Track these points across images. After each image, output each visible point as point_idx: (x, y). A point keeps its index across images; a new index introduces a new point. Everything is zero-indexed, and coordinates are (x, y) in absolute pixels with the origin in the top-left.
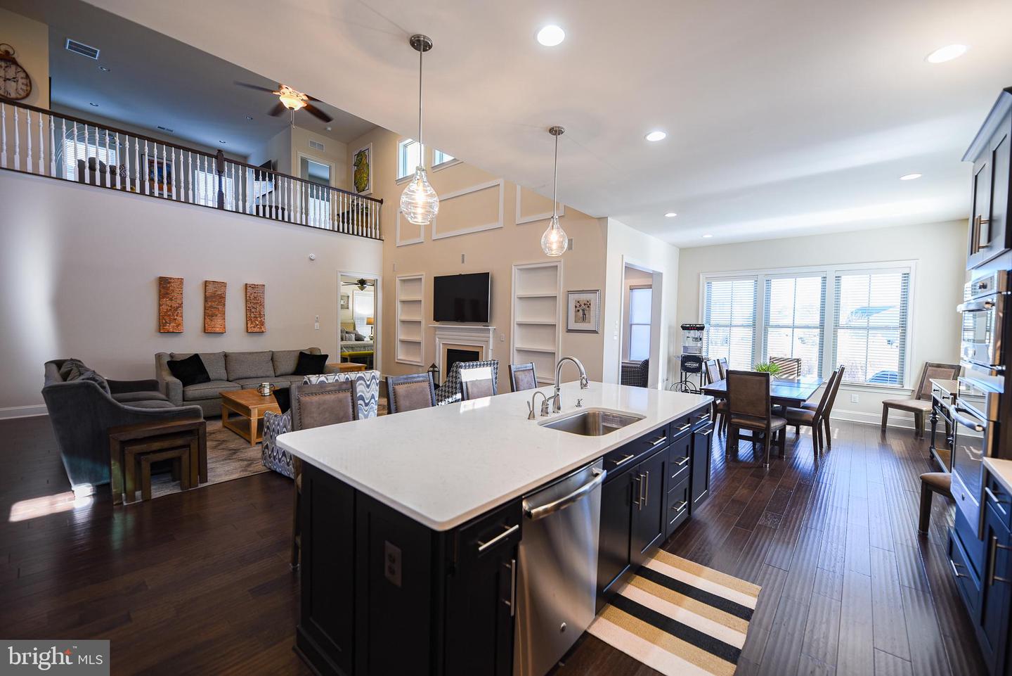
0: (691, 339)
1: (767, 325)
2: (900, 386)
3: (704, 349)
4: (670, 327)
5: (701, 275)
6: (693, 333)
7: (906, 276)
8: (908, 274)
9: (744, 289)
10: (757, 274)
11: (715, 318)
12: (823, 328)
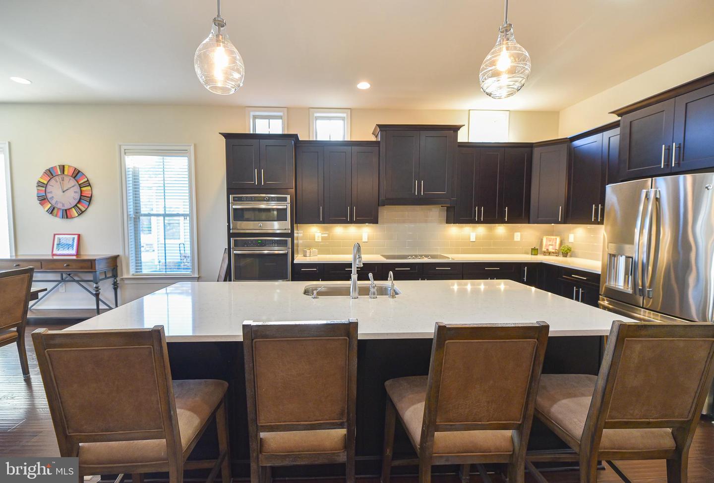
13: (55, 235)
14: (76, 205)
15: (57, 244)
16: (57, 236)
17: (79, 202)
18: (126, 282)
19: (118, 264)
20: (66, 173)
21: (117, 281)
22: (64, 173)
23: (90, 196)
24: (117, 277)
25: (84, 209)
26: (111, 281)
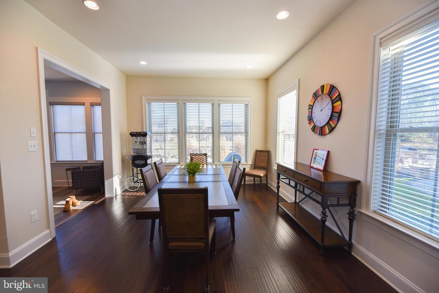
0: (138, 143)
1: (186, 132)
2: (246, 162)
3: (148, 150)
4: (121, 135)
5: (143, 98)
6: (139, 139)
7: (246, 105)
8: (247, 105)
9: (171, 108)
10: (178, 99)
11: (155, 129)
12: (214, 134)
13: (314, 150)
14: (328, 122)
15: (314, 158)
16: (315, 151)
17: (331, 119)
18: (364, 217)
19: (358, 192)
20: (324, 92)
21: (354, 211)
22: (323, 93)
23: (339, 111)
24: (355, 206)
25: (334, 126)
26: (347, 209)
